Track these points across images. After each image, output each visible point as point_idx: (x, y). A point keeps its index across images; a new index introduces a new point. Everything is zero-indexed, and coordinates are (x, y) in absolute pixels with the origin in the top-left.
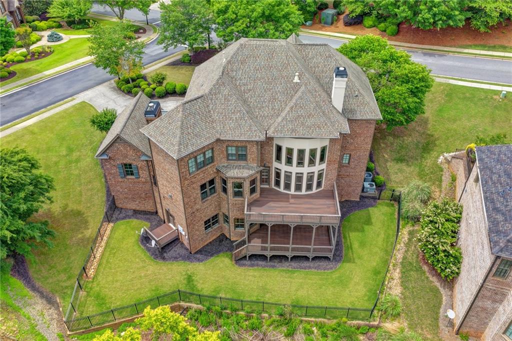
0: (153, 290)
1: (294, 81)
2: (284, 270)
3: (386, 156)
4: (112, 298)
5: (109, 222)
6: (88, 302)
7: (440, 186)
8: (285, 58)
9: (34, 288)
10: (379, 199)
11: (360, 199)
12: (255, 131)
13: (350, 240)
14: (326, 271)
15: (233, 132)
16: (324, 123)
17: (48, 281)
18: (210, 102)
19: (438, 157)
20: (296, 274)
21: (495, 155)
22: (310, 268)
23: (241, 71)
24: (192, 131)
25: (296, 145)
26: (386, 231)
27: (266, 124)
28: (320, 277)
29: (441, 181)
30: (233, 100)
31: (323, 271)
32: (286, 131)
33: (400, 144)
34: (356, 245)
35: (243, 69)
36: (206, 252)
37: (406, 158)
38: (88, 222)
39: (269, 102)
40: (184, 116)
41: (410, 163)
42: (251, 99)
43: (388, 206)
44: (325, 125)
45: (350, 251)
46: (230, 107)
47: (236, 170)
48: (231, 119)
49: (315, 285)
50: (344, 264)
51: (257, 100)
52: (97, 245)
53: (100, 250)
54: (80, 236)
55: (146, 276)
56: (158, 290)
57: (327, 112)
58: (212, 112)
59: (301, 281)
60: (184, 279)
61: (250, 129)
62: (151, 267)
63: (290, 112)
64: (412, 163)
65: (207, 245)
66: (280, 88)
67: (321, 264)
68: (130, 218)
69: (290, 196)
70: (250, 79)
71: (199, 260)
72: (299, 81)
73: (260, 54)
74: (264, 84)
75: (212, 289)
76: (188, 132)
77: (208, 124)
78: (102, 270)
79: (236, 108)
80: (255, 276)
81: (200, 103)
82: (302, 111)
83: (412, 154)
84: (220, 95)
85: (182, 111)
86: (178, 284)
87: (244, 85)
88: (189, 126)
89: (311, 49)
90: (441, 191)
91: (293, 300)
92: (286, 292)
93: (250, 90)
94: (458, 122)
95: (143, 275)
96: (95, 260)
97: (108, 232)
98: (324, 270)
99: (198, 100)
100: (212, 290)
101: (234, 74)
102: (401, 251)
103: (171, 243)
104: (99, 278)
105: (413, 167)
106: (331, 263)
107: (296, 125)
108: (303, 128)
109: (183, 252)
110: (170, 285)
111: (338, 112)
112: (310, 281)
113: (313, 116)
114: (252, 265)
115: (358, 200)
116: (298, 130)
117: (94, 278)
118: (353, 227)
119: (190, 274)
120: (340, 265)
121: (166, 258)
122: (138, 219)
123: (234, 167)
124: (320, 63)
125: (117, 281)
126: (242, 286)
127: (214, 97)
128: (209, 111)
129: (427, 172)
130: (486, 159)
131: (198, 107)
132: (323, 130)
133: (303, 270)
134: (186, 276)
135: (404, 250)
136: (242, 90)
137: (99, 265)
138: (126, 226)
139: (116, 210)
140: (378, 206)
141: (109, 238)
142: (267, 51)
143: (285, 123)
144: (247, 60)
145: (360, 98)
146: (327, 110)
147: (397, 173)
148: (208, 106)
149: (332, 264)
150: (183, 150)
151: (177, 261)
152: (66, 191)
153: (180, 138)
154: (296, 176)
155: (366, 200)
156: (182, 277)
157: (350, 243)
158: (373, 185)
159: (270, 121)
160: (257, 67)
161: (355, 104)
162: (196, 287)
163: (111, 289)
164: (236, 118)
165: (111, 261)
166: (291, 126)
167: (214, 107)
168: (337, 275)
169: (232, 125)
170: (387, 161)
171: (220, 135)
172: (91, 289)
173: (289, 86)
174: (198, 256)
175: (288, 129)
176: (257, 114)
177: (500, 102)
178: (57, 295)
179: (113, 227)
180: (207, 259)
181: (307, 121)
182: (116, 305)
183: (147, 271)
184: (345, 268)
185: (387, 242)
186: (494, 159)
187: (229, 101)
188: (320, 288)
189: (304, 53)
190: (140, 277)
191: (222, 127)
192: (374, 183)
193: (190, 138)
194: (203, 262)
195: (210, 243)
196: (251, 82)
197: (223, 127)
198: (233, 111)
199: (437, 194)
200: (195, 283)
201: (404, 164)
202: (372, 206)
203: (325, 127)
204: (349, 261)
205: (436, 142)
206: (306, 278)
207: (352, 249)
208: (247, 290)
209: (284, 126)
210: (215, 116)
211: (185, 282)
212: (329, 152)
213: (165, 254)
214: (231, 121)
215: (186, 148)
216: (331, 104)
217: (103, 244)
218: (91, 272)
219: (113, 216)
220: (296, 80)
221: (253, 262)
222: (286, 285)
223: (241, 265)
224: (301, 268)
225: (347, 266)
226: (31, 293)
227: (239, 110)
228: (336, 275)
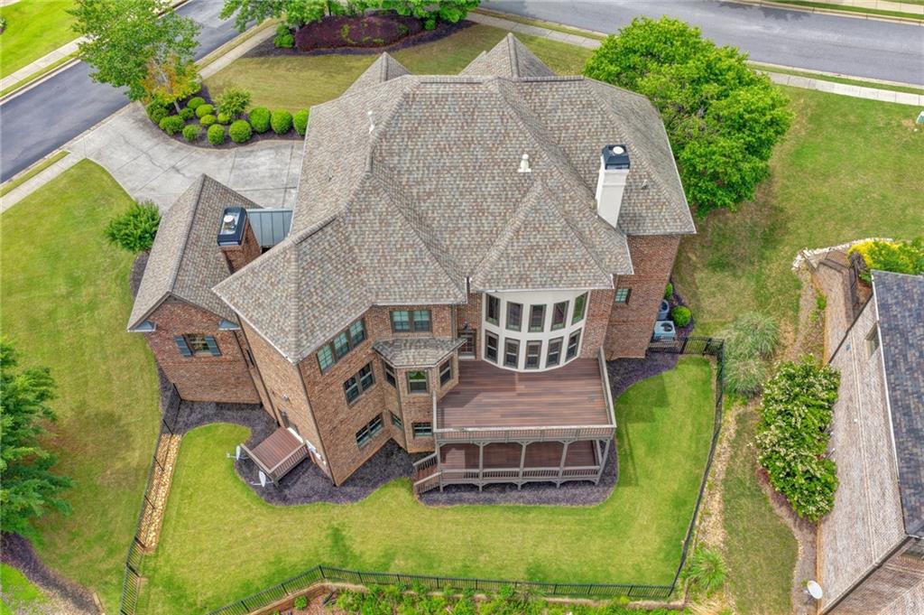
0: (270, 563)
1: (520, 171)
2: (509, 508)
3: (694, 258)
4: (196, 584)
5: (172, 432)
6: (152, 597)
7: (795, 320)
8: (500, 120)
9: (47, 581)
10: (681, 353)
11: (646, 355)
12: (446, 284)
13: (629, 440)
14: (587, 506)
15: (402, 289)
16: (583, 260)
17: (71, 564)
18: (350, 229)
19: (792, 258)
20: (531, 516)
21: (913, 301)
22: (557, 500)
23: (410, 154)
24: (319, 299)
25: (528, 300)
26: (694, 418)
27: (467, 264)
28: (577, 518)
29: (797, 309)
30: (398, 221)
31: (581, 505)
32: (507, 279)
33: (721, 229)
34: (640, 451)
35: (412, 150)
36: (364, 479)
37: (732, 260)
38: (131, 436)
39: (470, 216)
40: (301, 271)
41: (740, 273)
42: (433, 213)
43: (698, 365)
44: (586, 263)
45: (630, 463)
46: (392, 239)
47: (413, 350)
48: (395, 264)
49: (569, 534)
50: (620, 489)
51: (446, 215)
52: (155, 482)
53: (163, 492)
54: (119, 465)
55: (254, 536)
56: (280, 563)
57: (587, 233)
58: (357, 251)
59: (542, 527)
60: (327, 538)
61: (436, 282)
62: (261, 518)
63: (515, 240)
64: (744, 271)
65: (364, 465)
66: (490, 187)
67: (577, 492)
68: (211, 420)
69: (517, 377)
70: (429, 170)
71: (352, 498)
72: (529, 170)
73: (447, 116)
74: (458, 179)
75: (381, 551)
76: (312, 303)
77: (349, 277)
78: (172, 532)
79: (404, 240)
80: (457, 523)
81: (330, 235)
82: (538, 236)
83: (743, 251)
84: (371, 214)
85: (297, 261)
86: (316, 548)
87: (418, 183)
88: (313, 290)
89: (551, 89)
90: (796, 331)
91: (530, 564)
92: (516, 550)
93: (430, 194)
94: (832, 181)
95: (249, 534)
96: (155, 514)
97: (173, 454)
98: (584, 503)
99: (326, 229)
100: (381, 554)
101: (396, 162)
102: (723, 457)
103: (295, 468)
104: (168, 548)
105: (744, 280)
106: (595, 490)
107: (527, 265)
108: (541, 271)
109: (321, 484)
110: (302, 552)
111: (610, 227)
112: (558, 526)
113: (561, 246)
114: (451, 502)
115: (643, 357)
116: (532, 276)
117: (157, 550)
118: (634, 413)
119: (336, 526)
120: (612, 491)
121: (289, 499)
122: (226, 420)
123: (408, 344)
124: (569, 121)
125: (201, 551)
126: (436, 543)
127: (358, 218)
128: (351, 249)
129: (772, 291)
130: (894, 308)
131: (326, 244)
132: (581, 274)
133: (546, 506)
134: (330, 531)
135: (727, 455)
136: (415, 194)
137: (164, 521)
138: (207, 439)
139: (182, 407)
140: (679, 367)
141: (176, 466)
142: (460, 108)
143: (505, 262)
144: (420, 128)
145: (652, 192)
146: (587, 229)
147: (714, 295)
148: (347, 239)
149: (598, 491)
150: (305, 342)
151: (310, 502)
152: (80, 374)
153: (297, 318)
154: (527, 346)
155: (658, 356)
156: (324, 534)
157: (630, 445)
158: (670, 326)
159: (475, 256)
160: (442, 143)
161: (641, 204)
162: (351, 549)
163: (193, 568)
164: (406, 259)
165: (186, 511)
166: (516, 269)
167: (360, 240)
168: (607, 513)
169: (400, 275)
170: (695, 268)
171: (377, 296)
172: (155, 570)
173: (509, 182)
174: (349, 489)
175: (511, 275)
176: (448, 243)
177: (914, 133)
178: (92, 588)
179: (181, 444)
180: (365, 494)
181: (548, 256)
182: (205, 598)
183: (256, 526)
184: (624, 496)
185: (698, 442)
186: (910, 310)
187: (388, 224)
188: (578, 540)
189: (537, 100)
190: (245, 539)
191: (379, 279)
192: (671, 323)
193: (317, 315)
194: (360, 501)
195: (369, 460)
196: (430, 175)
197: (382, 281)
198: (398, 246)
199: (790, 336)
200: (348, 543)
201: (727, 274)
202: (669, 369)
203: (586, 267)
204: (628, 483)
205: (789, 225)
206: (551, 521)
207: (632, 459)
208: (445, 550)
209: (503, 269)
210: (364, 259)
211: (329, 542)
212: (590, 302)
213: (286, 492)
214: (396, 268)
215: (311, 338)
216: (596, 214)
217: (166, 479)
218: (151, 538)
219: (180, 419)
220: (524, 167)
221: (452, 495)
222: (515, 536)
223: (429, 502)
224: (542, 501)
225: (626, 492)
226: (43, 591)
227: (411, 242)
228: (604, 513)
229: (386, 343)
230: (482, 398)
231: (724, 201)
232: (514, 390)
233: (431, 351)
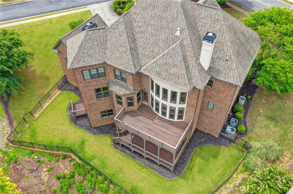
0: (61, 140)
1: (176, 34)
2: (138, 163)
3: (261, 111)
4: (39, 134)
5: (59, 89)
6: (27, 131)
8: (176, 13)
9: (7, 113)
10: (234, 143)
11: (219, 137)
12: (131, 64)
13: (194, 163)
14: (164, 178)
15: (116, 61)
16: (183, 75)
17: (15, 111)
18: (109, 33)
20: (144, 170)
22: (155, 170)
23: (141, 16)
24: (87, 52)
26: (225, 169)
27: (144, 62)
28: (158, 179)
30: (125, 36)
31: (162, 176)
32: (153, 72)
33: (280, 105)
34: (195, 170)
35: (143, 14)
36: (101, 130)
37: (278, 119)
38: (49, 85)
39: (152, 45)
40: (85, 40)
41: (279, 125)
42: (140, 39)
43: (238, 150)
44: (184, 77)
45: (189, 171)
46: (120, 42)
47: (118, 87)
48: (118, 51)
49: (152, 183)
50: (180, 179)
51: (144, 42)
52: (47, 101)
53: (47, 104)
54: (42, 91)
55: (62, 130)
56: (64, 141)
57: (191, 67)
58: (108, 42)
59: (145, 176)
60: (80, 141)
61: (128, 62)
62: (67, 125)
63: (162, 58)
64: (281, 125)
65: (104, 125)
66: (163, 37)
67: (164, 171)
68: (71, 91)
69: (157, 117)
70: (145, 23)
71: (94, 134)
72: (179, 35)
73: (159, 6)
74: (153, 30)
75: (92, 154)
76: (84, 52)
77: (101, 49)
78: (43, 116)
79: (123, 43)
80: (119, 159)
81: (101, 33)
82: (170, 60)
83: (285, 117)
84: (117, 30)
85: (85, 36)
86: (75, 143)
87: (139, 27)
88: (86, 48)
89: (205, 10)
91: (134, 186)
92: (132, 179)
93: (142, 32)
95: (61, 128)
96: (42, 109)
97: (56, 95)
98: (164, 176)
99: (100, 30)
100: (92, 155)
101: (135, 17)
102: (228, 190)
103: (83, 116)
104: (39, 121)
105: (279, 128)
106: (170, 174)
107: (162, 69)
108: (166, 73)
109: (87, 124)
110: (71, 141)
111: (202, 69)
112: (150, 179)
113: (177, 67)
114: (122, 151)
115: (217, 137)
116: (162, 74)
117: (36, 119)
118: (202, 155)
119: (85, 139)
120: (176, 178)
121: (77, 124)
122: (75, 93)
124: (207, 24)
125: (46, 126)
126: (109, 161)
127: (113, 30)
128: (106, 41)
129: (289, 137)
131: (98, 35)
132: (180, 81)
133: (150, 169)
134: (82, 140)
135: (230, 190)
136: (137, 30)
137: (43, 113)
138: (67, 95)
139: (66, 83)
140: (230, 147)
141: (55, 99)
142: (164, 4)
143: (155, 65)
144: (148, 8)
145: (229, 63)
146: (192, 65)
147: (262, 128)
148: (107, 36)
149: (171, 175)
150: (75, 63)
151: (82, 128)
152: (48, 63)
153: (76, 54)
154: (162, 106)
155: (224, 140)
156: (80, 140)
157: (193, 165)
158: (234, 130)
159: (147, 60)
160: (153, 15)
161: (223, 66)
162: (85, 149)
163: (41, 130)
164: (122, 50)
165: (49, 113)
166: (158, 69)
167: (110, 38)
168: (170, 184)
169: (117, 55)
170: (260, 115)
171: (108, 60)
172: (32, 125)
173: (170, 37)
174: (95, 130)
175: (155, 71)
176: (141, 52)
178: (16, 121)
179: (60, 93)
180: (98, 134)
181: (171, 69)
182: (39, 140)
183: (64, 127)
184: (180, 181)
185: (221, 178)
187: (121, 36)
188: (154, 187)
189: (198, 13)
190: (59, 129)
191: (111, 54)
192: (235, 129)
193: (84, 56)
194: (96, 135)
195: (106, 125)
196: (145, 26)
197: (111, 55)
198: (121, 45)
199: (287, 159)
200: (85, 146)
201: (272, 123)
202: (226, 146)
203: (183, 78)
204: (184, 178)
206: (149, 175)
207: (191, 170)
208: (111, 165)
209: (153, 67)
210: (109, 45)
211: (80, 143)
213: (77, 121)
214: (118, 52)
215: (78, 63)
216: (199, 61)
217: (50, 101)
218: (37, 115)
219: (63, 87)
220: (178, 33)
221: (123, 149)
222: (134, 174)
223: (115, 147)
224: (150, 167)
225: (181, 181)
226: (4, 115)
227: (126, 45)
228: (169, 184)
229: (113, 81)
230: (141, 118)
231: (275, 88)
232: (153, 120)
233: (124, 90)
